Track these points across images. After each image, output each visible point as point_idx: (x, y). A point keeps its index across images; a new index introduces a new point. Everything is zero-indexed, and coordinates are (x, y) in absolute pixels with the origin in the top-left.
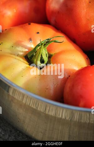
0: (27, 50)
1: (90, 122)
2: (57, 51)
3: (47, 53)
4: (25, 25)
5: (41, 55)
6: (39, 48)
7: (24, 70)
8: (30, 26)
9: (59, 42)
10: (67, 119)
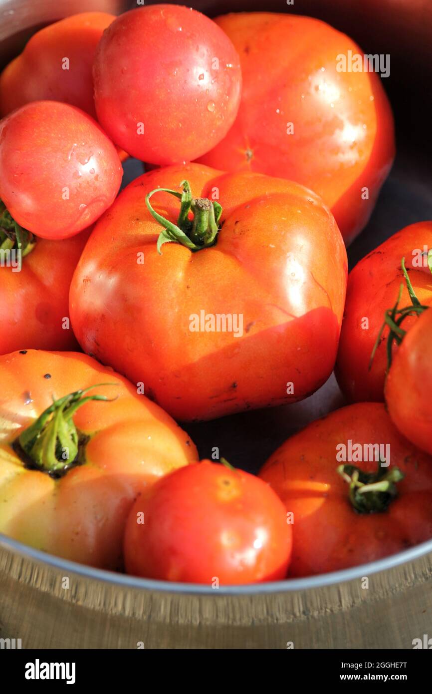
0: (18, 426)
1: (203, 623)
2: (102, 425)
3: (74, 431)
4: (10, 355)
5: (58, 439)
6: (49, 418)
7: (10, 481)
8: (23, 356)
9: (107, 401)
10: (137, 615)
